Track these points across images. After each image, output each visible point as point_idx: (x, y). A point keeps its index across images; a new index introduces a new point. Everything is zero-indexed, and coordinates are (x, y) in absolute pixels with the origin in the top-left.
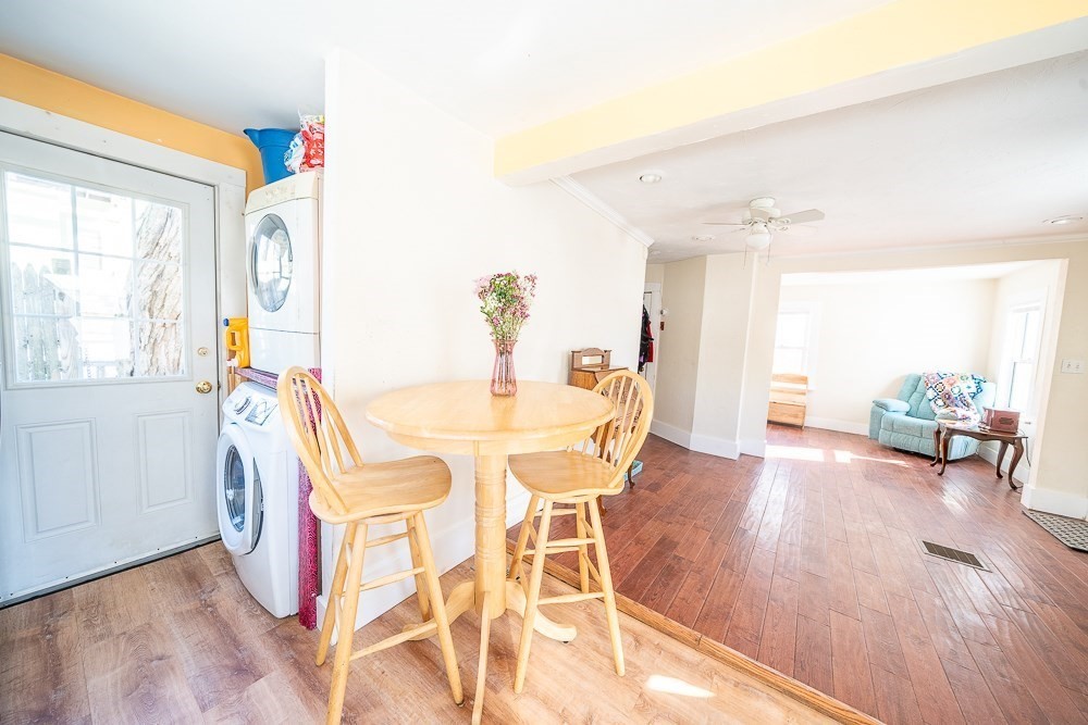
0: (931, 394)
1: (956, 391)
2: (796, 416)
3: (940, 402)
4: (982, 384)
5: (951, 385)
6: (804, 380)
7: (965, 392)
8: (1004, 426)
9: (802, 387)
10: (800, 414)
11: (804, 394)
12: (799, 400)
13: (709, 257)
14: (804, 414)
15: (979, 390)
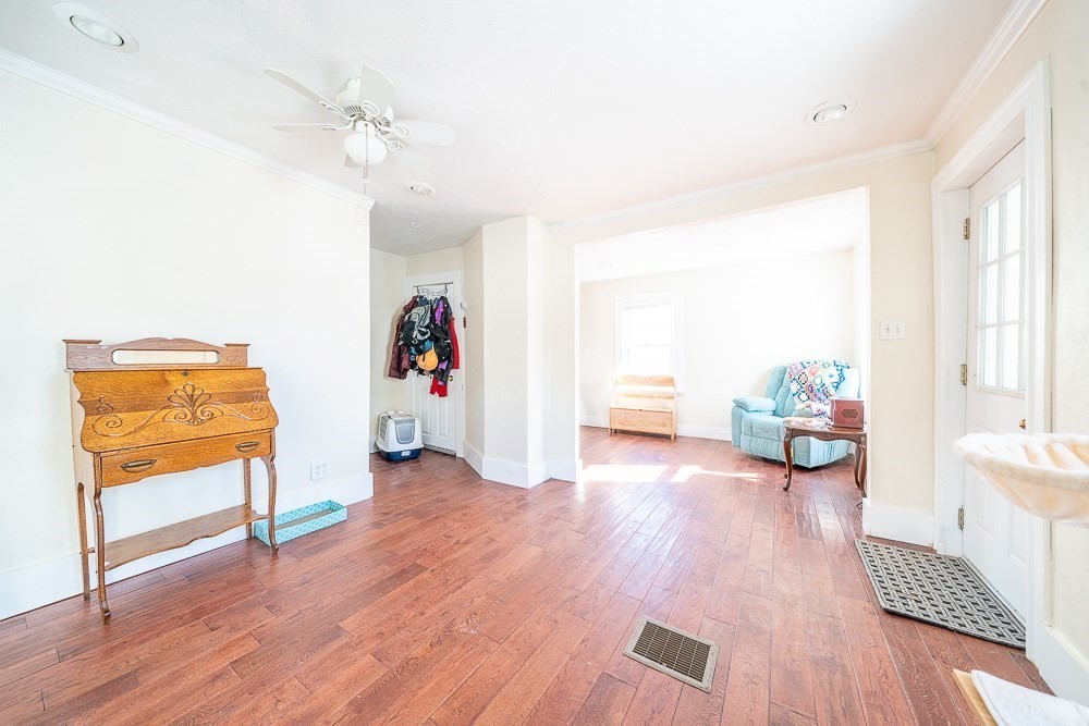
0: (794, 387)
1: (818, 381)
2: (664, 425)
3: (804, 397)
4: (845, 371)
5: (814, 374)
6: (670, 381)
7: (828, 382)
8: (849, 420)
9: (668, 390)
10: (668, 422)
11: (673, 398)
12: (670, 405)
13: (485, 228)
14: (672, 422)
15: (842, 378)
